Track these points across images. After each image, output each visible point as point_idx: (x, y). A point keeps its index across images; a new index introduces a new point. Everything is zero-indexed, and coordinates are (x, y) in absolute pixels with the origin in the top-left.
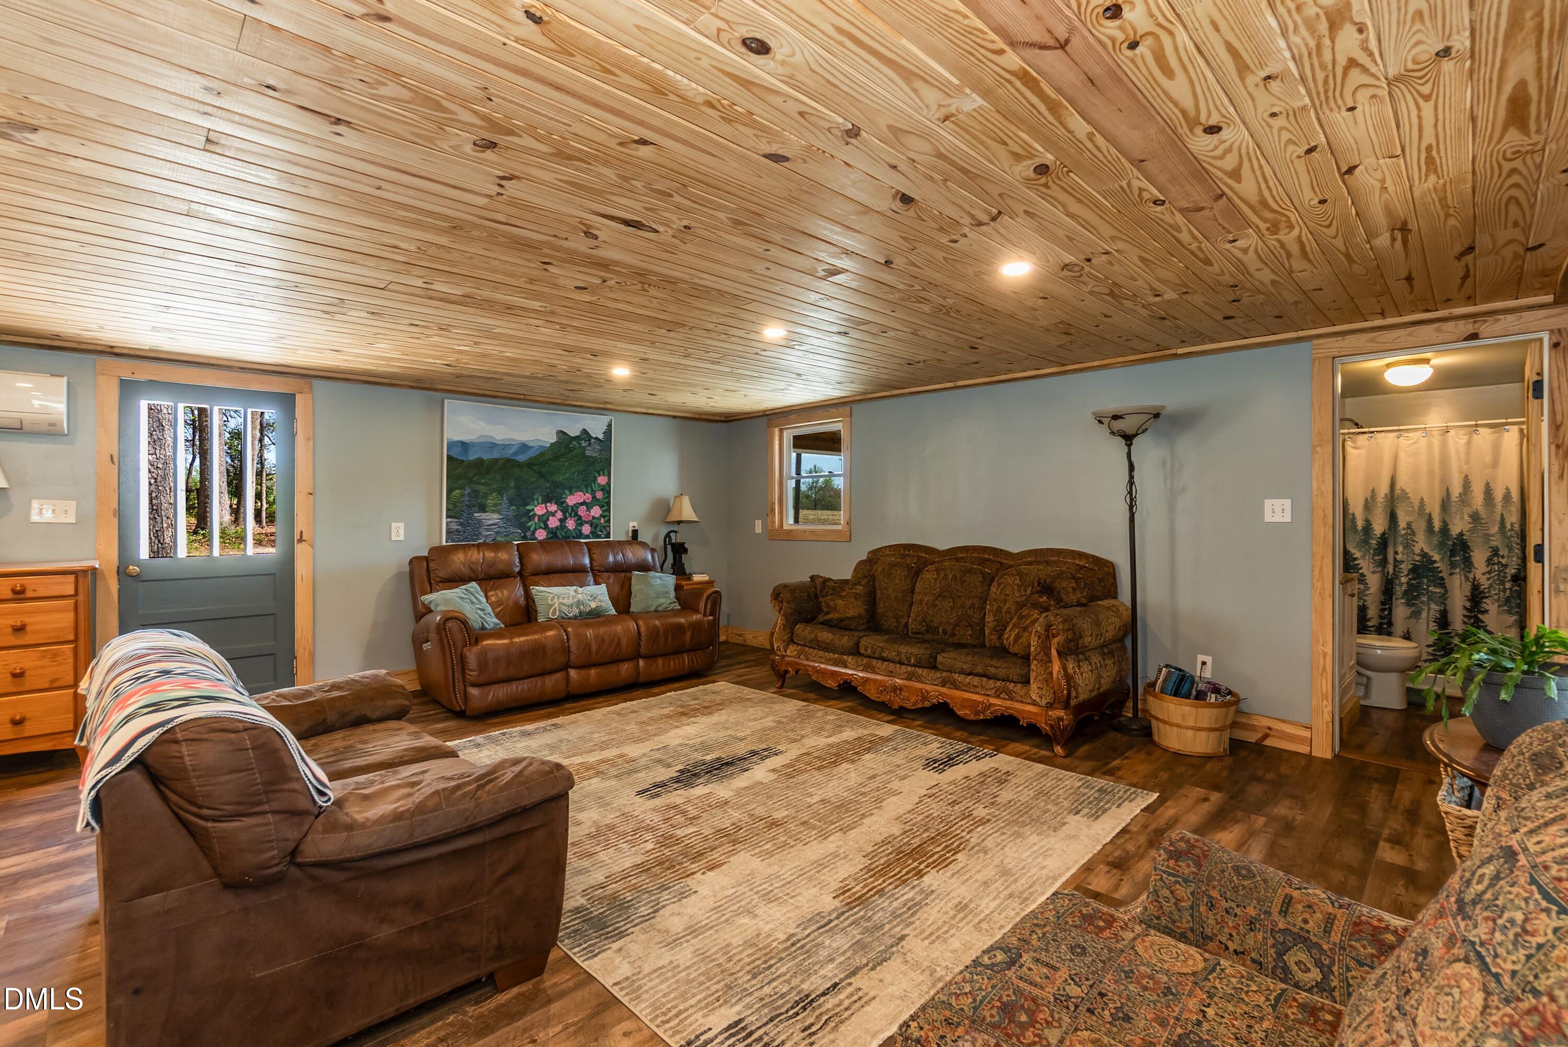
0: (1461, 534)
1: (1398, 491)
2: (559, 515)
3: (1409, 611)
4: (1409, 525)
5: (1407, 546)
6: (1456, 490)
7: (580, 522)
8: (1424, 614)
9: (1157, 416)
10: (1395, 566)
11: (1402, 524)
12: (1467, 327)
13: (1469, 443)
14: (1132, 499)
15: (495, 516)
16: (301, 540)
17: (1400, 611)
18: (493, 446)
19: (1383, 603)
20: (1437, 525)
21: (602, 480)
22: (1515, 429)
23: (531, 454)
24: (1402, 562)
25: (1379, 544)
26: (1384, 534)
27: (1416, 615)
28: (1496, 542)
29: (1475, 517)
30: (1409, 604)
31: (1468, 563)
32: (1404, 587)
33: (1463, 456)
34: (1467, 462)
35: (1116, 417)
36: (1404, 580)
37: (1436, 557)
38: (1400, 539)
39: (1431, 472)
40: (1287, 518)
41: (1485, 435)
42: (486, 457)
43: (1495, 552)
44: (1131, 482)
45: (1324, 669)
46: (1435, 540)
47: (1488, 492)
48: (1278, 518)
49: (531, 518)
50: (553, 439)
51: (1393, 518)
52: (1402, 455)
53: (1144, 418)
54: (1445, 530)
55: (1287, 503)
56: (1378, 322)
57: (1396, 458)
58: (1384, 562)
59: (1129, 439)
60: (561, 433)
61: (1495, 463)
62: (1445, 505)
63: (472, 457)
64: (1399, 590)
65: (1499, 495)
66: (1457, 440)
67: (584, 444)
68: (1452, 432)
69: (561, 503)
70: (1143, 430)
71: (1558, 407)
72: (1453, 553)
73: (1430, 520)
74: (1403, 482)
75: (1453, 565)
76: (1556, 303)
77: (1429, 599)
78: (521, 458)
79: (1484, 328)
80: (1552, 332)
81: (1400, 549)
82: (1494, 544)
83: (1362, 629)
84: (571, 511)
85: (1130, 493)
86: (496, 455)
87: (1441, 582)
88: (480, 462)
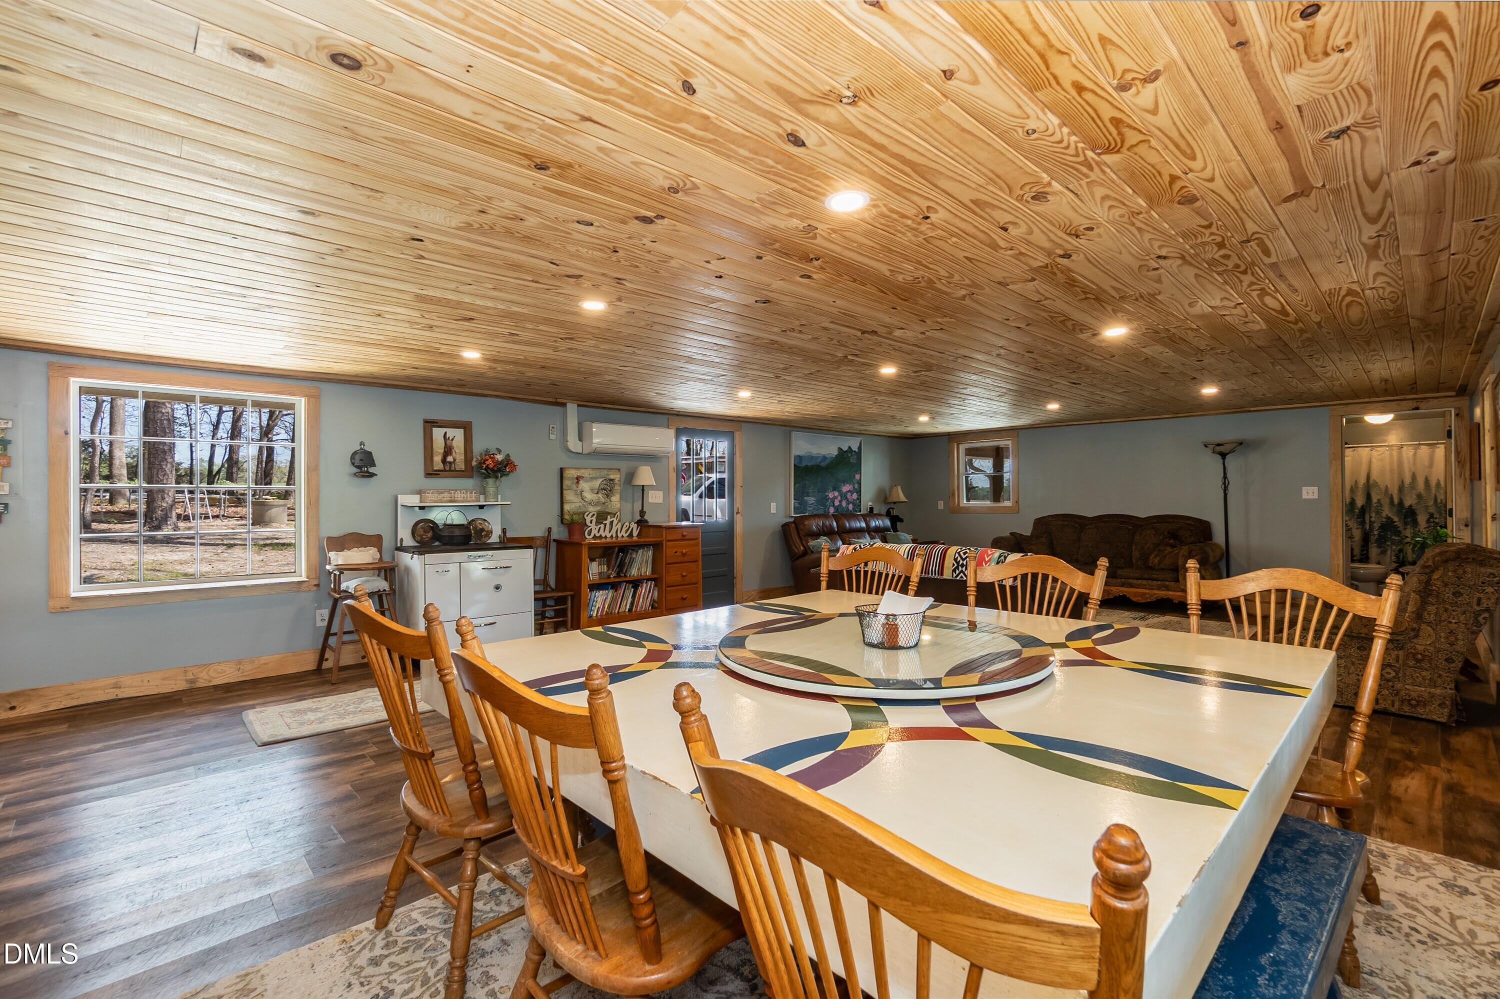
0: (1411, 506)
1: (1371, 481)
2: (839, 498)
3: (1379, 550)
4: (1379, 501)
5: (1378, 513)
6: (1408, 480)
7: (848, 503)
8: (1389, 552)
9: (1241, 444)
10: (1370, 525)
11: (1374, 500)
12: (1415, 405)
13: (1415, 454)
14: (1225, 487)
15: (813, 499)
16: (737, 513)
17: (1374, 551)
18: (812, 458)
19: (1362, 546)
20: (1396, 501)
21: (857, 477)
22: (1443, 446)
23: (827, 461)
24: (1374, 522)
25: (1360, 512)
26: (1363, 506)
27: (1383, 553)
28: (1432, 510)
29: (1419, 496)
30: (1379, 546)
31: (1415, 523)
32: (1376, 537)
33: (1411, 462)
34: (1414, 464)
35: (1219, 445)
36: (1376, 533)
37: (1396, 519)
38: (1373, 509)
39: (1392, 471)
40: (1316, 496)
41: (1424, 450)
42: (809, 464)
43: (1432, 515)
44: (1225, 477)
45: (1338, 572)
46: (1395, 509)
47: (1427, 482)
48: (1310, 497)
49: (827, 500)
50: (835, 452)
51: (1369, 497)
52: (1374, 460)
53: (1235, 445)
54: (1401, 503)
55: (1316, 489)
56: (1367, 400)
57: (1370, 462)
58: (1363, 523)
59: (1223, 455)
60: (840, 449)
61: (1431, 465)
62: (1401, 489)
63: (804, 464)
64: (1373, 538)
65: (1433, 483)
66: (1408, 452)
67: (849, 455)
68: (1405, 448)
69: (840, 491)
70: (1232, 451)
71: (1459, 444)
72: (1406, 517)
73: (1392, 498)
74: (1375, 476)
75: (1406, 524)
76: (1457, 396)
77: (1392, 543)
78: (823, 464)
79: (1421, 405)
80: (1455, 408)
81: (1373, 515)
82: (1431, 511)
83: (1353, 561)
84: (844, 496)
85: (1224, 483)
86: (813, 463)
87: (1398, 533)
88: (806, 467)
